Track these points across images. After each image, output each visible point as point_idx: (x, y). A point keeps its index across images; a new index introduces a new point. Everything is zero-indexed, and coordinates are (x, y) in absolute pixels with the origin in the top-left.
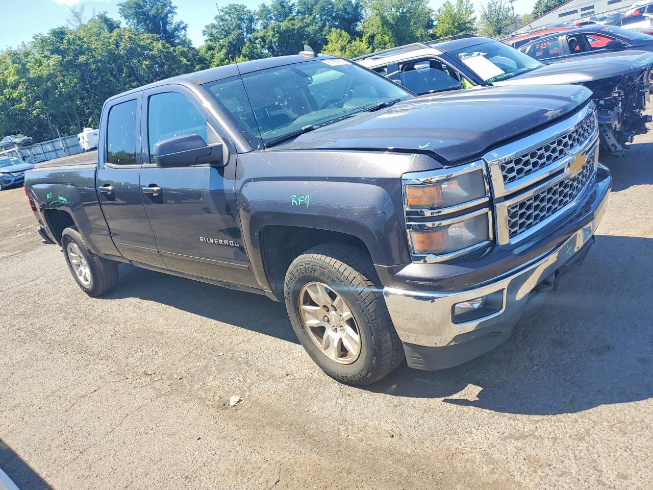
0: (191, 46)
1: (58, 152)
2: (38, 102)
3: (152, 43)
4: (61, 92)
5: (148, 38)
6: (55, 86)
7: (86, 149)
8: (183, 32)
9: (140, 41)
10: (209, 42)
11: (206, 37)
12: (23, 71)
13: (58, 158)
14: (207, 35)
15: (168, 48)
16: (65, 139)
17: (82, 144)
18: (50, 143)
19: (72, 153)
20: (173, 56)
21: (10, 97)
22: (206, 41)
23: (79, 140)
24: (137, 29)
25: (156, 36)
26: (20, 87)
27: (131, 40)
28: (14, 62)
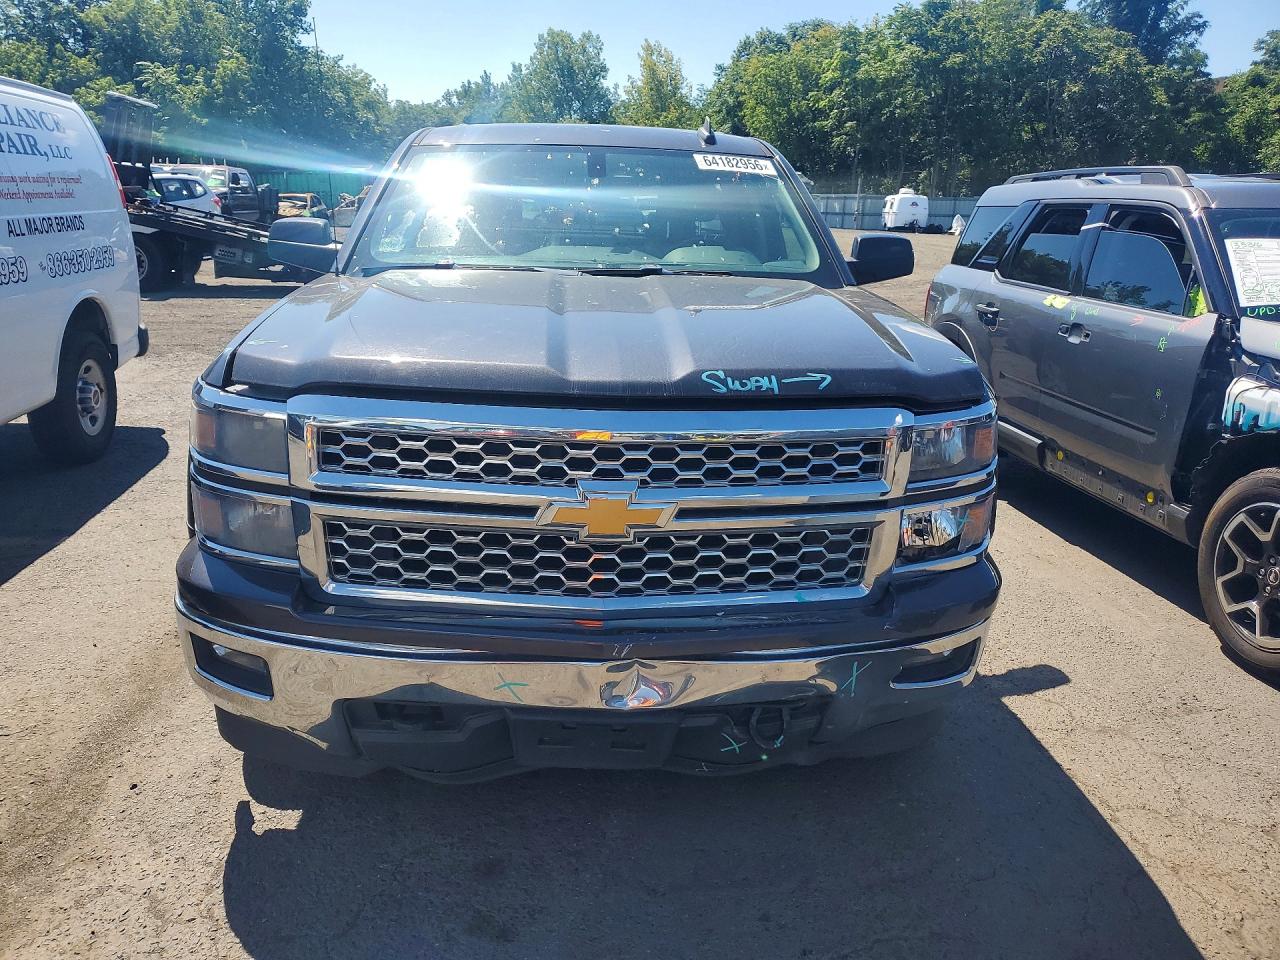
0: (1202, 69)
1: (846, 217)
2: (849, 124)
3: (1110, 48)
4: (892, 113)
5: (1107, 39)
6: (888, 101)
7: (889, 225)
8: (1194, 36)
9: (1084, 42)
10: (1261, 67)
11: (1259, 56)
12: (850, 65)
13: (842, 227)
14: (1264, 51)
15: (1138, 65)
16: (865, 198)
17: (886, 217)
18: (841, 198)
19: (866, 226)
20: (1141, 83)
21: (813, 106)
22: (1255, 63)
23: (884, 207)
24: (1095, 17)
25: (1128, 36)
26: (837, 92)
27: (1066, 37)
28: (845, 48)
